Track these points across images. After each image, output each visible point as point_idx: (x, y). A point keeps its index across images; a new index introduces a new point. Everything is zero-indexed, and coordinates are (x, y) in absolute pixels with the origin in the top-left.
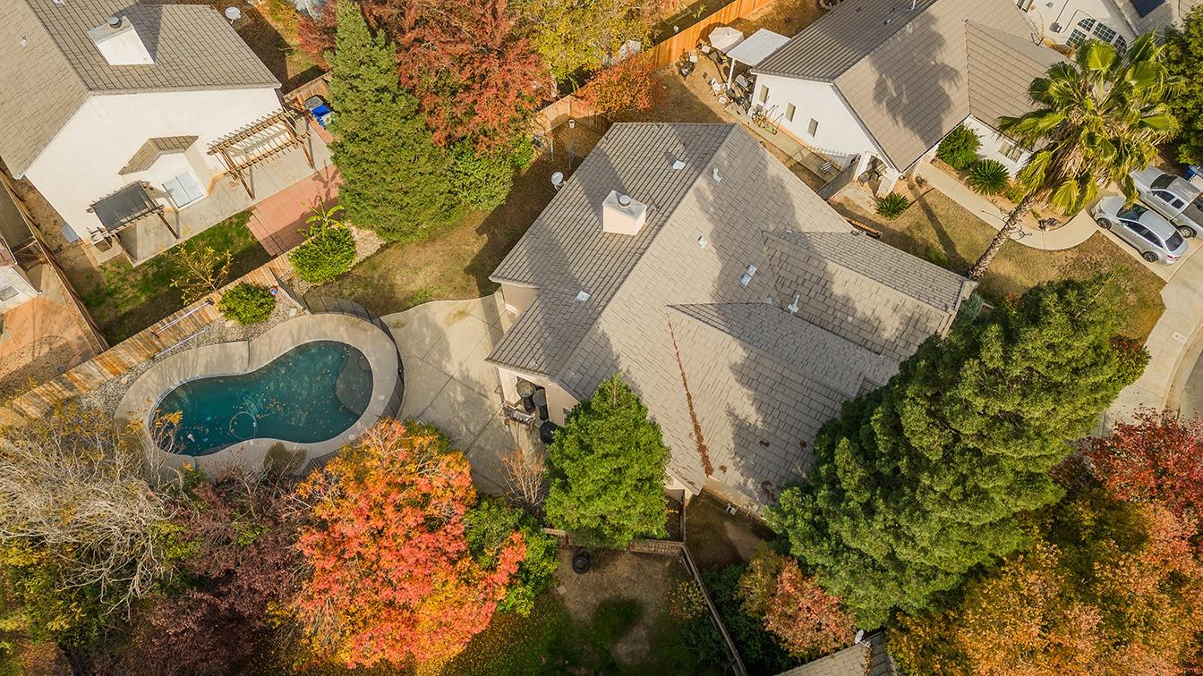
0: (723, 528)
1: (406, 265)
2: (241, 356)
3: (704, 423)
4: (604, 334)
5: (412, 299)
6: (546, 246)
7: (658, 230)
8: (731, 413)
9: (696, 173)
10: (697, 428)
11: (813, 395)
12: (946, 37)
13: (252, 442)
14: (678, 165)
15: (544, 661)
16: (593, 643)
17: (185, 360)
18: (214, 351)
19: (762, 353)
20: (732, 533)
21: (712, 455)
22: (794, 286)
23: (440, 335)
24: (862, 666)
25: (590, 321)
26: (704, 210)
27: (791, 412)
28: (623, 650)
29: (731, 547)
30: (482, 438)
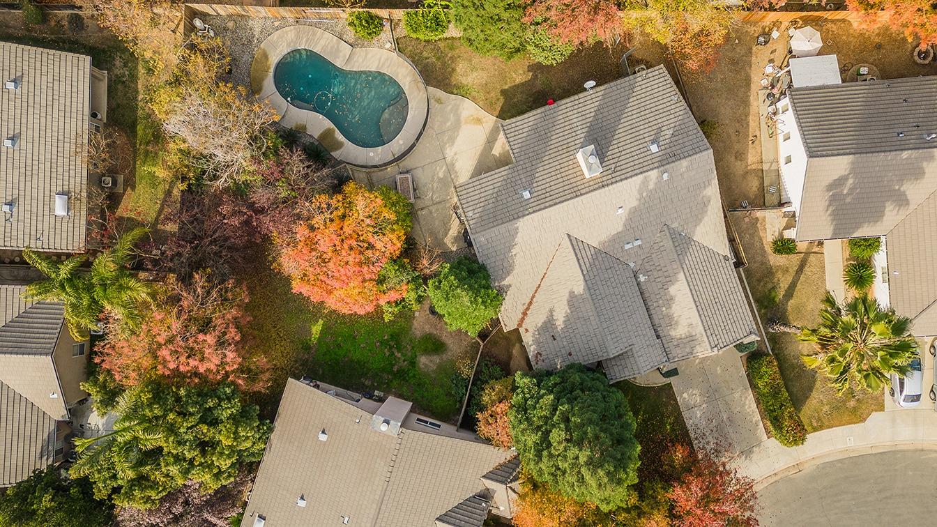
0: (514, 345)
1: (470, 61)
2: (345, 56)
3: (537, 304)
4: (517, 228)
5: (458, 88)
6: (543, 133)
7: (599, 188)
8: (551, 311)
9: (656, 165)
10: (530, 303)
11: (594, 339)
12: (927, 176)
13: (321, 116)
14: (654, 148)
15: (386, 337)
16: (413, 348)
17: (314, 34)
18: (332, 40)
19: (590, 299)
20: (516, 351)
21: (527, 320)
22: (653, 268)
23: (457, 126)
24: (506, 459)
25: (516, 216)
26: (640, 192)
27: (578, 336)
28: (423, 360)
29: (510, 357)
30: (435, 207)
